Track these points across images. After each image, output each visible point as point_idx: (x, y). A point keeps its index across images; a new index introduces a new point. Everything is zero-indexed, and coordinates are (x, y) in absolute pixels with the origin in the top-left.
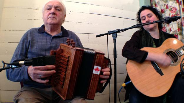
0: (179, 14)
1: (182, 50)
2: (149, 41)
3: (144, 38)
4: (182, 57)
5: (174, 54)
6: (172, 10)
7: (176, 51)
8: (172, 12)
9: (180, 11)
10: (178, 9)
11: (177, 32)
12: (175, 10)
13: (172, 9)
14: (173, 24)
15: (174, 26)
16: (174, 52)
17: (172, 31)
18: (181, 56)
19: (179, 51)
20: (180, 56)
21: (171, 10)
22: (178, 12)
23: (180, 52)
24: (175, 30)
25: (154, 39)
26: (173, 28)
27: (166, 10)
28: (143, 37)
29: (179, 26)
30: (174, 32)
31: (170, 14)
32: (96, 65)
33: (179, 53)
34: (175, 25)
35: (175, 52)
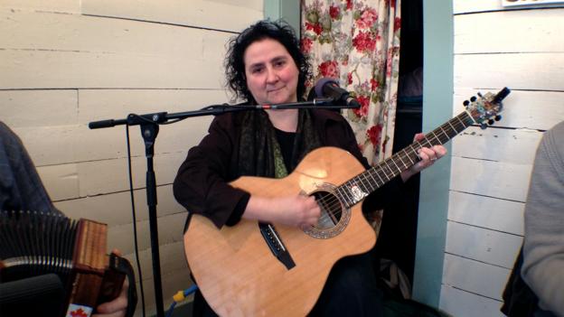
0: (380, 34)
1: (355, 187)
2: (263, 144)
3: (246, 135)
4: (353, 208)
5: (332, 200)
6: (363, 16)
7: (337, 192)
8: (360, 25)
9: (386, 24)
10: (381, 19)
11: (368, 88)
12: (371, 20)
13: (362, 13)
14: (358, 63)
15: (360, 70)
16: (332, 195)
17: (353, 84)
18: (351, 206)
19: (347, 191)
20: (348, 208)
21: (359, 17)
22: (380, 29)
23: (349, 194)
24: (363, 81)
25: (279, 132)
26: (357, 76)
27: (343, 12)
28: (244, 129)
29: (376, 73)
30: (359, 90)
31: (353, 30)
32: (74, 303)
33: (345, 196)
34: (365, 66)
35: (336, 195)
